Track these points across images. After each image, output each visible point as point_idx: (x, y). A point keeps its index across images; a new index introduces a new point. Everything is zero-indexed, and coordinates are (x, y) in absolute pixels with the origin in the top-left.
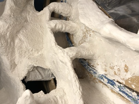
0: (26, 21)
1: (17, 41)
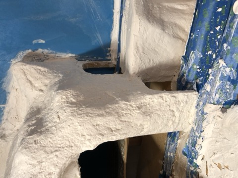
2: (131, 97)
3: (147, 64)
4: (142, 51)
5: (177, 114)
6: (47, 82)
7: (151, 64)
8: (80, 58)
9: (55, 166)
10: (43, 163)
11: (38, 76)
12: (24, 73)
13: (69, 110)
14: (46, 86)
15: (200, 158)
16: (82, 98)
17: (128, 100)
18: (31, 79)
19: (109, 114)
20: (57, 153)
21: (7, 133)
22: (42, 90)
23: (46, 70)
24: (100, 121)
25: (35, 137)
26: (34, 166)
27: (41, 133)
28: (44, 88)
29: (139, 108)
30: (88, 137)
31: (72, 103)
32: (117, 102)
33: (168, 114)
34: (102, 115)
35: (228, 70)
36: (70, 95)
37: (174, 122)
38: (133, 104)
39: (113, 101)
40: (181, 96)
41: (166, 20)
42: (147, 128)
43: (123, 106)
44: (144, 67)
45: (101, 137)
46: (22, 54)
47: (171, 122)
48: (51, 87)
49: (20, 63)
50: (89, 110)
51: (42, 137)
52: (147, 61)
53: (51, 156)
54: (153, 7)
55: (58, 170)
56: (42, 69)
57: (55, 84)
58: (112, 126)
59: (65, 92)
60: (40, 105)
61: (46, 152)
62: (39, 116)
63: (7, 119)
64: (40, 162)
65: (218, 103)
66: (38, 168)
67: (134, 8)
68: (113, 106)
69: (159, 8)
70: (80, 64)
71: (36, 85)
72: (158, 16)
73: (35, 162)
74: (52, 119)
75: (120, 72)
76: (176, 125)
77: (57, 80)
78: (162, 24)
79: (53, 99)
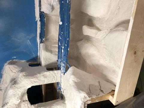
2: (41, 73)
3: (48, 63)
4: (46, 59)
5: (55, 77)
6: (17, 70)
7: (49, 63)
9: (20, 92)
10: (17, 92)
11: (14, 68)
12: (10, 68)
13: (24, 77)
14: (17, 71)
15: (62, 89)
16: (27, 74)
17: (40, 74)
18: (12, 70)
19: (34, 78)
20: (21, 89)
21: (2, 88)
22: (15, 73)
23: (16, 66)
24: (32, 80)
25: (14, 85)
26: (14, 92)
27: (16, 84)
28: (16, 72)
29: (43, 76)
30: (29, 84)
31: (25, 76)
32: (37, 75)
33: (52, 77)
34: (33, 78)
35: (63, 64)
36: (24, 73)
37: (55, 79)
38: (41, 75)
39: (36, 74)
40: (56, 72)
41: (53, 50)
43: (38, 75)
44: (47, 64)
45: (32, 84)
46: (8, 62)
47: (54, 80)
48: (18, 72)
49: (8, 65)
50: (29, 77)
51: (16, 85)
52: (48, 62)
53: (19, 89)
54: (48, 47)
55: (21, 93)
56: (15, 66)
57: (20, 70)
58: (35, 81)
59: (23, 73)
60: (15, 77)
61: (18, 89)
62: (15, 80)
63: (2, 84)
64: (16, 91)
65: (63, 73)
66: (15, 93)
67: (42, 49)
68: (36, 76)
69: (50, 47)
71: (13, 71)
72: (50, 49)
73: (14, 91)
74: (19, 80)
75: (41, 66)
76: (56, 80)
77: (20, 69)
78: (51, 52)
79: (19, 75)
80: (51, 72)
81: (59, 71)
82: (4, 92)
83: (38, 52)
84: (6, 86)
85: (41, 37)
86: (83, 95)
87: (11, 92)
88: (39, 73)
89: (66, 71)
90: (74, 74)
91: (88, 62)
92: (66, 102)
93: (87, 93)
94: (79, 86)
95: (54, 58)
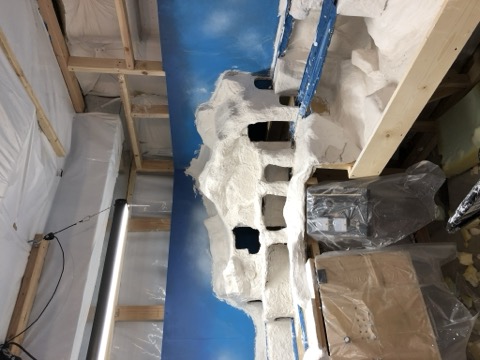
0: (237, 163)
1: (228, 190)
2: (271, 107)
3: (284, 89)
4: (281, 84)
5: (290, 115)
6: (238, 90)
7: (286, 89)
8: (253, 75)
10: (237, 126)
11: (234, 86)
12: (228, 84)
13: (247, 109)
16: (252, 105)
17: (269, 108)
18: (230, 87)
19: (262, 113)
20: (242, 123)
21: (213, 106)
22: (235, 93)
23: (238, 83)
24: (257, 115)
25: (235, 116)
27: (237, 115)
29: (273, 112)
30: (253, 119)
31: (249, 107)
32: (265, 109)
34: (259, 113)
36: (248, 103)
37: (288, 117)
38: (271, 110)
40: (292, 108)
42: (276, 119)
43: (267, 110)
44: (282, 90)
46: (225, 72)
48: (240, 95)
50: (254, 110)
51: (237, 117)
54: (290, 64)
55: (241, 128)
56: (236, 83)
59: (246, 101)
60: (235, 101)
62: (235, 107)
65: (302, 115)
68: (263, 110)
69: (293, 64)
70: (253, 79)
71: (233, 90)
72: (291, 69)
74: (241, 111)
75: (271, 89)
76: (290, 119)
77: (243, 90)
78: (292, 74)
79: (241, 102)
80: (285, 108)
81: (297, 109)
82: (216, 111)
83: (271, 62)
84: (220, 104)
85: (281, 48)
86: (313, 159)
87: (230, 124)
88: (269, 106)
89: (306, 116)
90: (313, 127)
91: (345, 107)
92: (296, 154)
93: (318, 159)
94: (314, 147)
95: (294, 83)
